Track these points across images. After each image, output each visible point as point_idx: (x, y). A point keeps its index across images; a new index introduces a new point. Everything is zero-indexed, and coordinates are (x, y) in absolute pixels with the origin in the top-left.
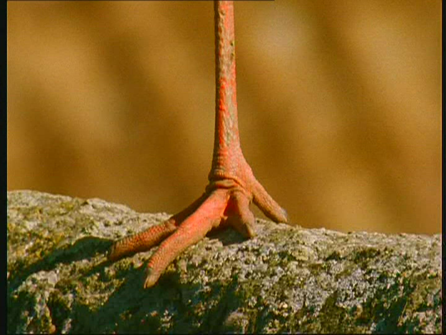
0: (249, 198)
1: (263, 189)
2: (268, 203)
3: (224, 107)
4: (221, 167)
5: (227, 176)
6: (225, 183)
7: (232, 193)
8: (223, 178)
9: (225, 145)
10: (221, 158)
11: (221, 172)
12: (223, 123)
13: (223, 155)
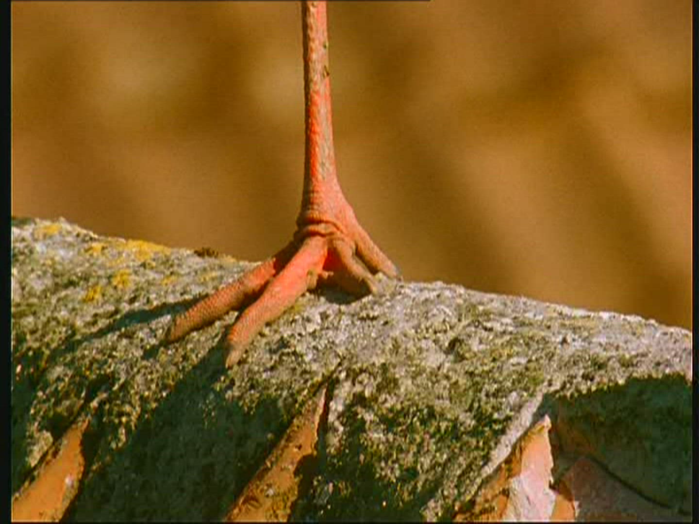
0: (351, 247)
1: (368, 238)
2: (375, 255)
3: (317, 129)
4: (315, 207)
5: (324, 218)
6: (321, 228)
7: (331, 242)
8: (319, 222)
9: (320, 177)
10: (315, 195)
11: (316, 215)
12: (317, 149)
13: (317, 192)
